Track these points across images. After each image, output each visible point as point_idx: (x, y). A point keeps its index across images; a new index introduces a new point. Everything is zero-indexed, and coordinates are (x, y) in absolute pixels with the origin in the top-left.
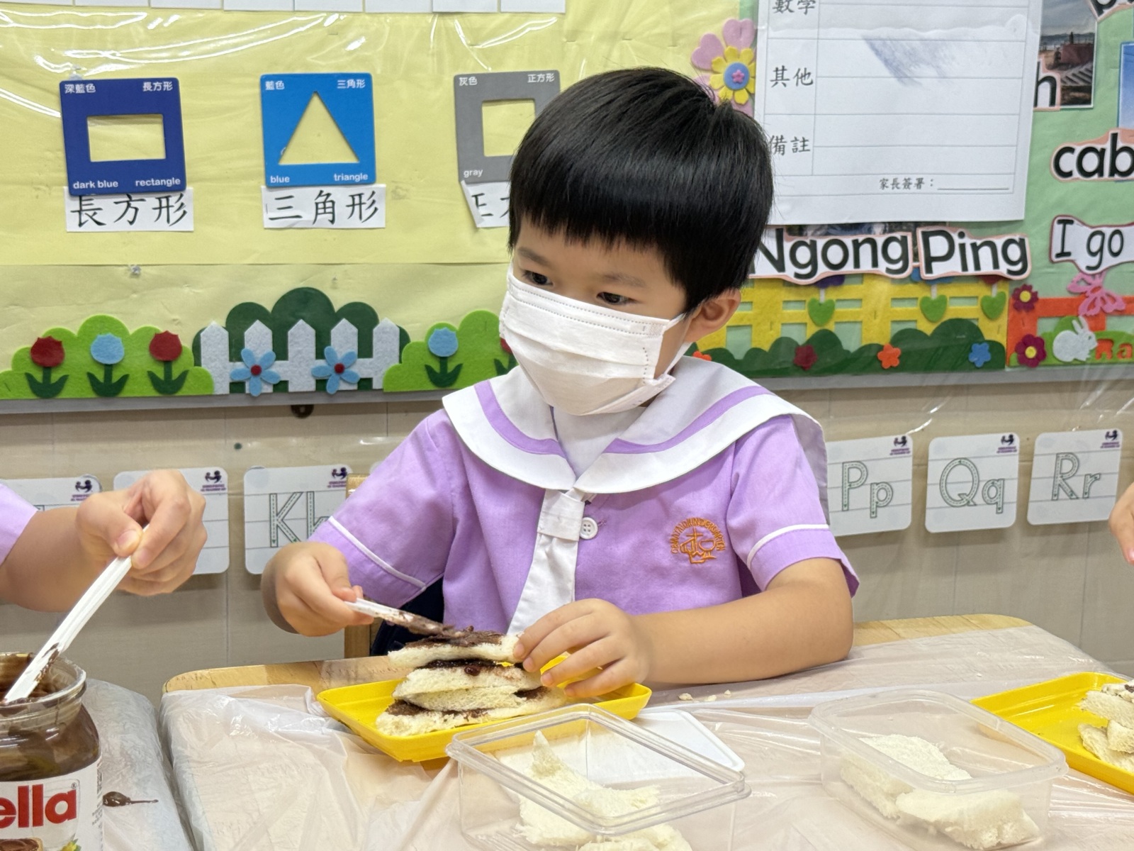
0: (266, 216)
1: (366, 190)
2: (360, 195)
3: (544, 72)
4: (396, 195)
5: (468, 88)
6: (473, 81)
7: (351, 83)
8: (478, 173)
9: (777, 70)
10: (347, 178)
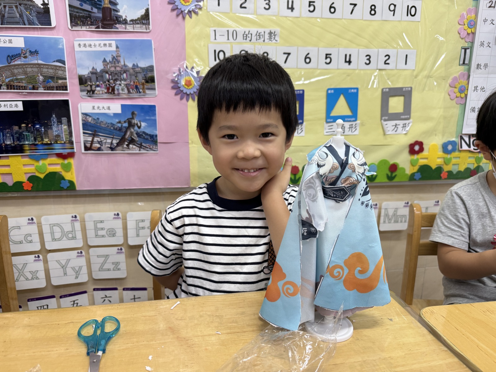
0: (325, 131)
1: (354, 123)
2: (352, 125)
3: (408, 87)
4: (362, 124)
5: (386, 92)
6: (387, 90)
7: (353, 91)
8: (387, 118)
9: (475, 87)
10: (349, 119)
